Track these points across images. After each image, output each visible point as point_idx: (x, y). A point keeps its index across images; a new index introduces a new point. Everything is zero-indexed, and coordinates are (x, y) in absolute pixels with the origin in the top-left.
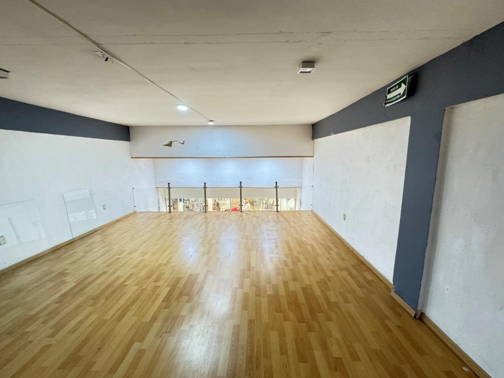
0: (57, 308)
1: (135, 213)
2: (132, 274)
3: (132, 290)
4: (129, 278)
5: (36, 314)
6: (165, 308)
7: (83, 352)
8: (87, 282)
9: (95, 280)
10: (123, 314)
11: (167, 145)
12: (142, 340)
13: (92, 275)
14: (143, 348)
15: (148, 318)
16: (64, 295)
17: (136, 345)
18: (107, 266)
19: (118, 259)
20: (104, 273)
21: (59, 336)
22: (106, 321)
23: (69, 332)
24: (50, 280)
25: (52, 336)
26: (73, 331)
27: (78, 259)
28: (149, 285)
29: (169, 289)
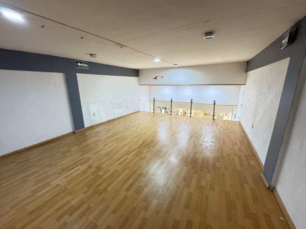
0: (106, 139)
1: (139, 111)
2: (131, 135)
3: (129, 140)
4: (129, 135)
5: (101, 140)
6: (138, 148)
7: (111, 153)
8: (116, 134)
9: (119, 134)
10: (125, 146)
11: (155, 78)
12: (128, 155)
13: (118, 132)
14: (128, 157)
15: (131, 150)
16: (109, 136)
17: (126, 156)
18: (123, 130)
19: (128, 128)
20: (122, 132)
21: (105, 147)
22: (119, 147)
23: (108, 147)
24: (106, 131)
25: (104, 146)
26: (109, 147)
27: (115, 126)
28: (136, 139)
29: (142, 142)
